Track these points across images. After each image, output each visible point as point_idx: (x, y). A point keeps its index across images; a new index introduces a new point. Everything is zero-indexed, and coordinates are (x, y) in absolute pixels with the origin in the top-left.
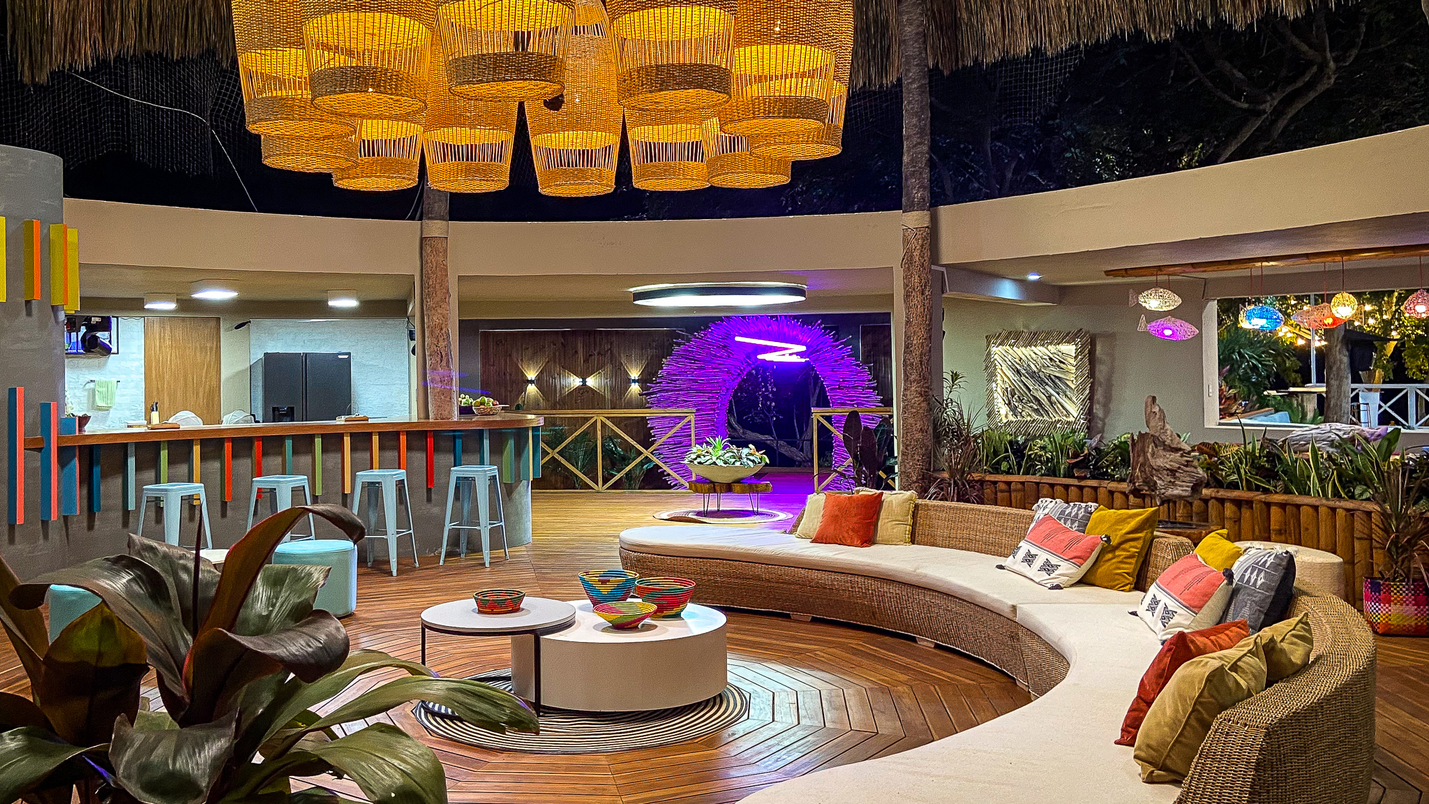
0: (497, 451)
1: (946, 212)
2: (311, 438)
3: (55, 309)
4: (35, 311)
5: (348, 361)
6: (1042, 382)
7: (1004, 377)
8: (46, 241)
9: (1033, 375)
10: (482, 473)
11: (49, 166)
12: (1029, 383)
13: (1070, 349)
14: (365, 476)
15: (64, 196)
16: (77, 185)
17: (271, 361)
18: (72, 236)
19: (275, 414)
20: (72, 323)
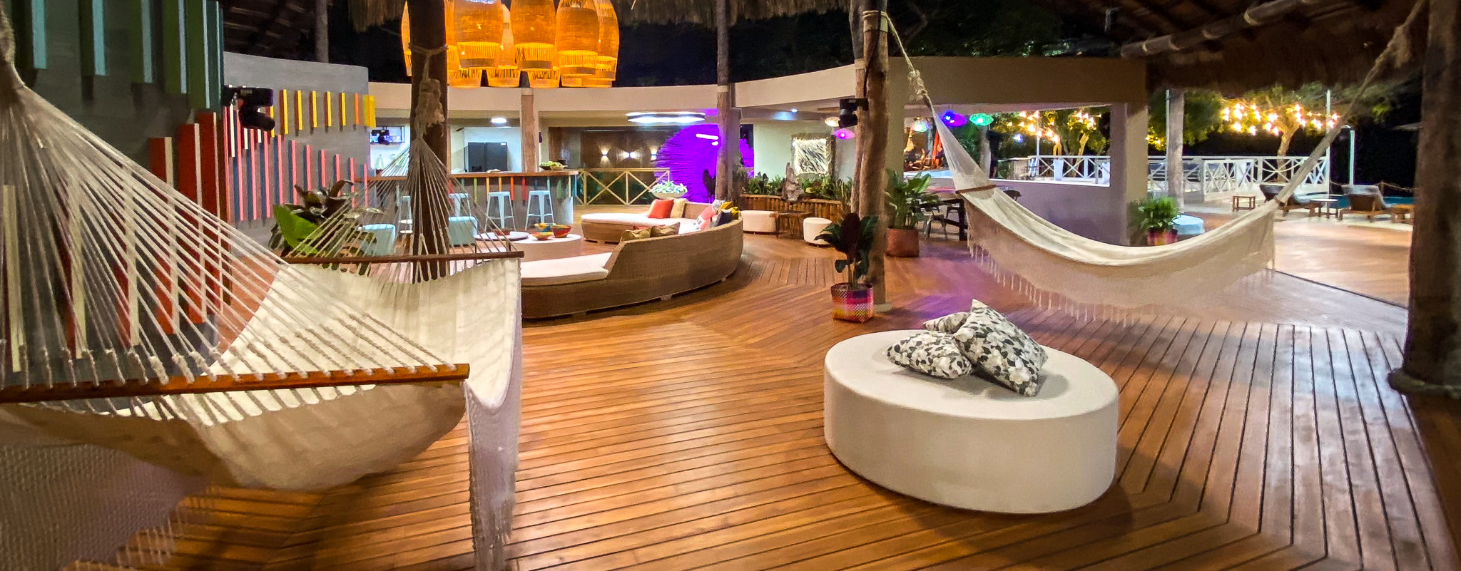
0: (554, 184)
1: (738, 86)
2: (472, 179)
3: (365, 127)
4: (357, 127)
5: (506, 146)
6: (814, 156)
7: (799, 154)
8: (361, 101)
9: (811, 153)
10: (542, 193)
11: (362, 71)
12: (809, 157)
13: (824, 141)
14: (494, 194)
15: (370, 81)
16: (373, 77)
17: (472, 146)
18: (372, 98)
19: (473, 169)
20: (374, 133)
